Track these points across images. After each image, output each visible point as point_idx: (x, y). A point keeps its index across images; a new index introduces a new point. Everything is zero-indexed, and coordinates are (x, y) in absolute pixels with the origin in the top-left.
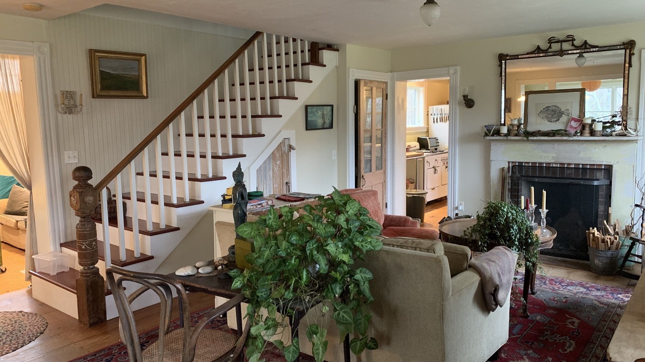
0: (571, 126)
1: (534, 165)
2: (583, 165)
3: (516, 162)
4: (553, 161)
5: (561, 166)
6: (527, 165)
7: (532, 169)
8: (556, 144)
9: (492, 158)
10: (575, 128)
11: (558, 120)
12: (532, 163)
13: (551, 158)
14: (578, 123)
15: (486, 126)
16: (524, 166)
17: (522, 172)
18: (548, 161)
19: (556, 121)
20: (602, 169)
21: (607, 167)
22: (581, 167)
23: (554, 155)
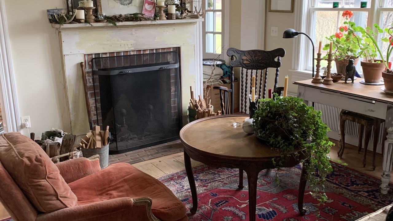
0: (146, 9)
1: (112, 55)
2: (156, 49)
3: (92, 54)
4: (132, 49)
5: (138, 53)
6: (104, 56)
7: (110, 61)
8: (134, 30)
9: (65, 52)
10: (150, 11)
11: (131, 3)
12: (109, 53)
13: (130, 46)
14: (152, 6)
15: (48, 11)
16: (102, 58)
17: (100, 65)
18: (127, 49)
19: (129, 4)
20: (171, 52)
21: (174, 49)
22: (155, 52)
23: (133, 42)
